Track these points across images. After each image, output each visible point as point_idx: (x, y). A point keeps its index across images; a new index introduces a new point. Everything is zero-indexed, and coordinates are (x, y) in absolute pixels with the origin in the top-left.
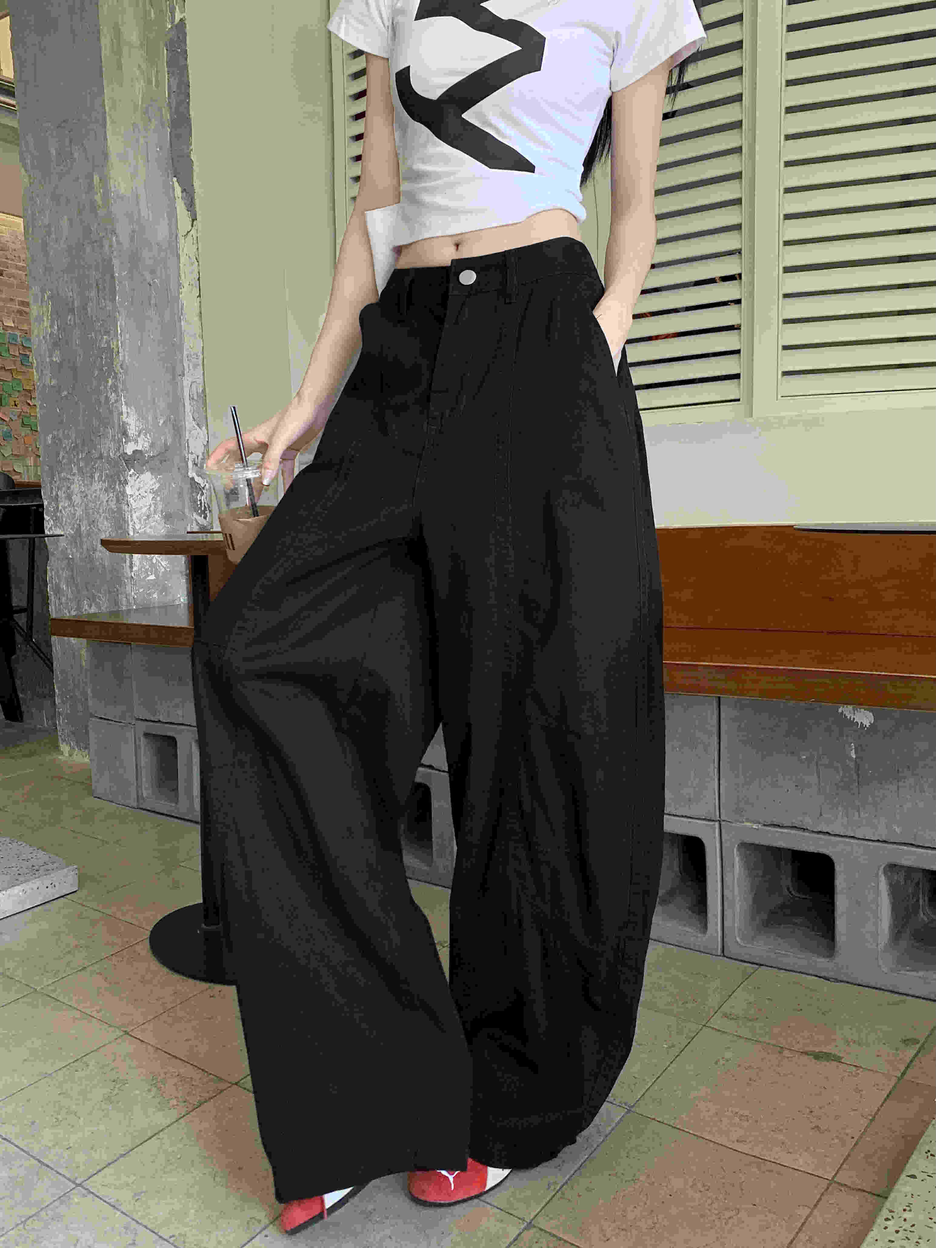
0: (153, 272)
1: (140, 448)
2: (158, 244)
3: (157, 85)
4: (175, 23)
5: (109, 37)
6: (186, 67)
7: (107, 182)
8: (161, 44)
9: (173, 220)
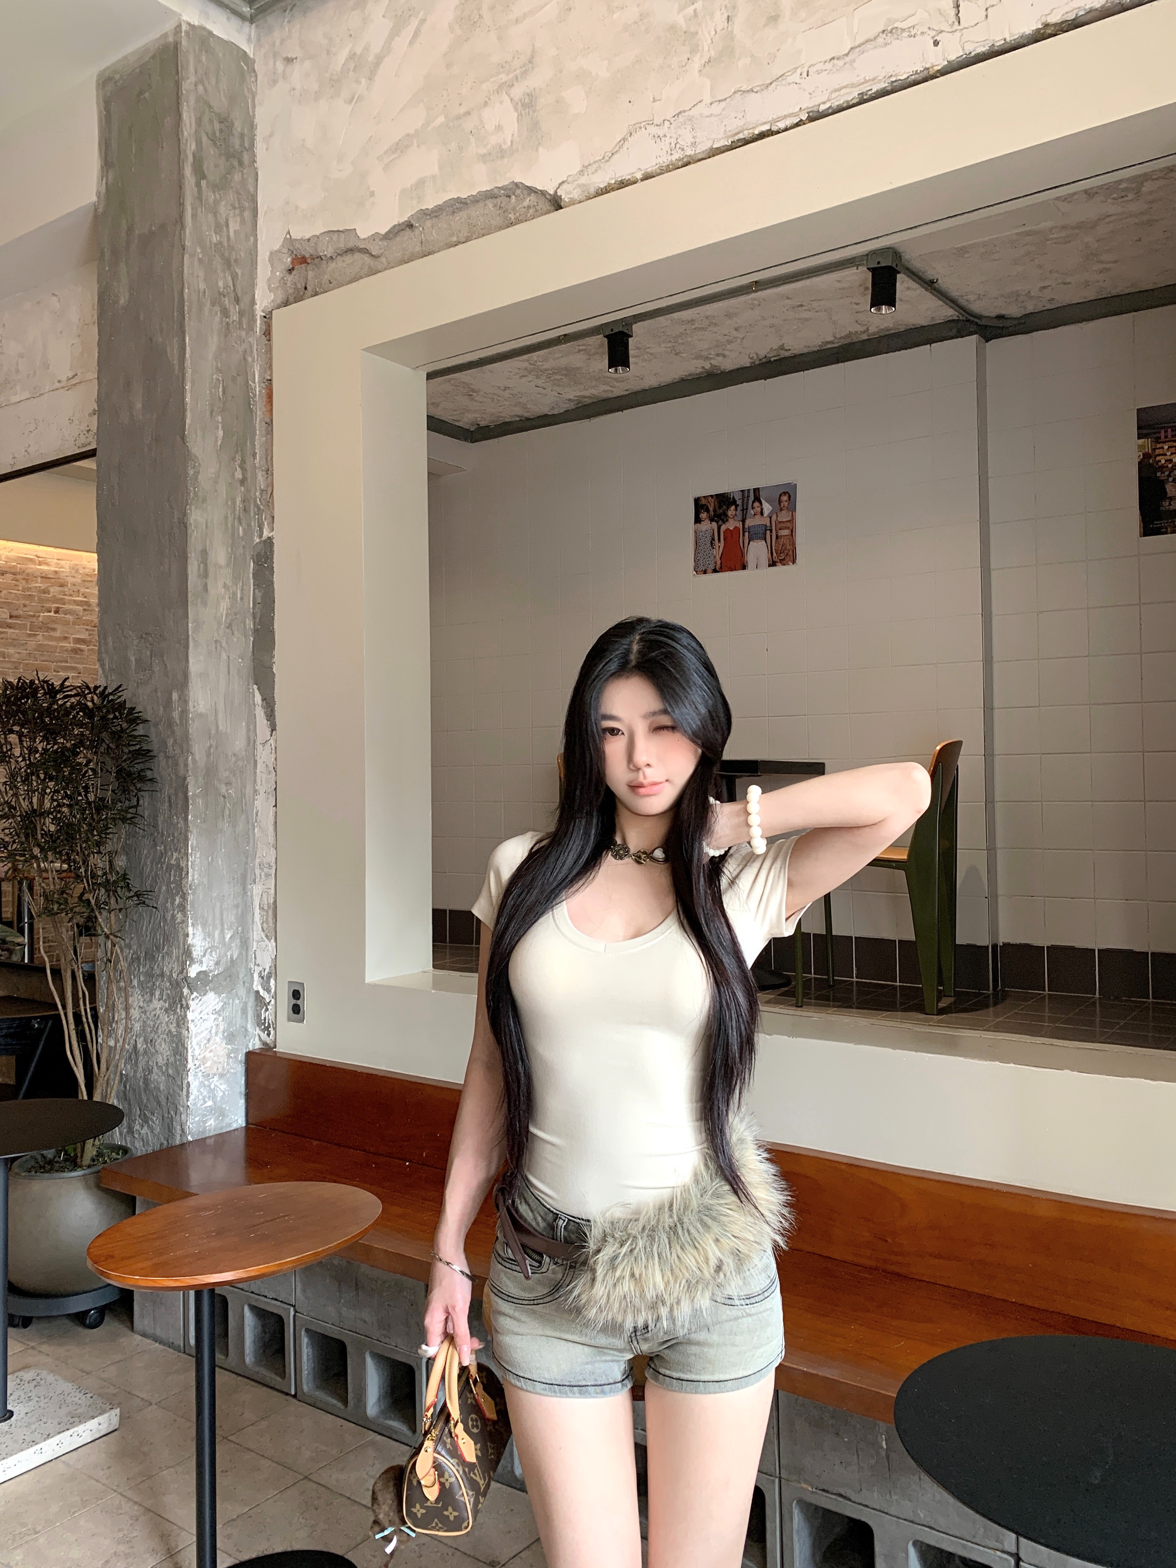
0: (228, 784)
1: (204, 968)
2: (235, 755)
3: (242, 598)
4: (263, 539)
5: (196, 563)
6: (272, 583)
7: (186, 702)
8: (248, 558)
9: (252, 727)
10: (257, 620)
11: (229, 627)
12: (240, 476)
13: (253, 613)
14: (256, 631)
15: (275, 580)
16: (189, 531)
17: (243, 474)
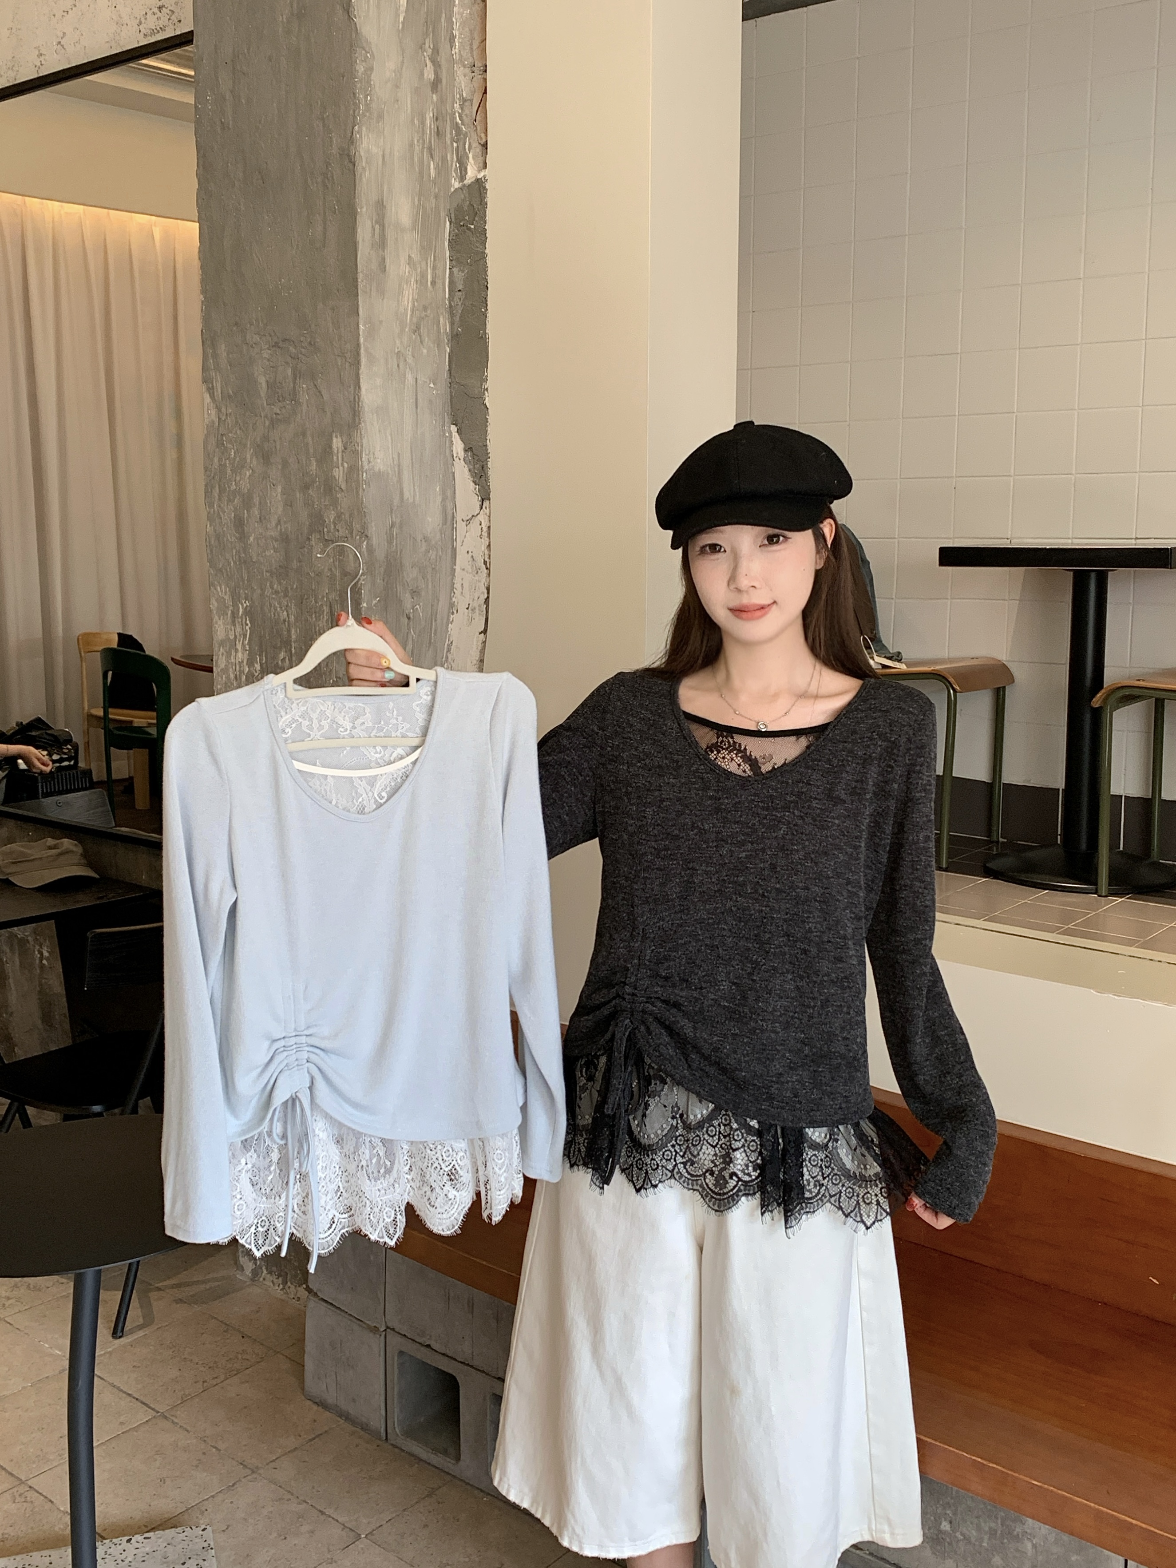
2: (426, 539)
3: (433, 283)
4: (467, 182)
5: (368, 223)
6: (483, 256)
7: (356, 454)
8: (443, 214)
9: (449, 493)
10: (457, 319)
11: (417, 330)
12: (432, 77)
13: (451, 306)
14: (455, 337)
15: (487, 251)
16: (359, 169)
17: (436, 73)
